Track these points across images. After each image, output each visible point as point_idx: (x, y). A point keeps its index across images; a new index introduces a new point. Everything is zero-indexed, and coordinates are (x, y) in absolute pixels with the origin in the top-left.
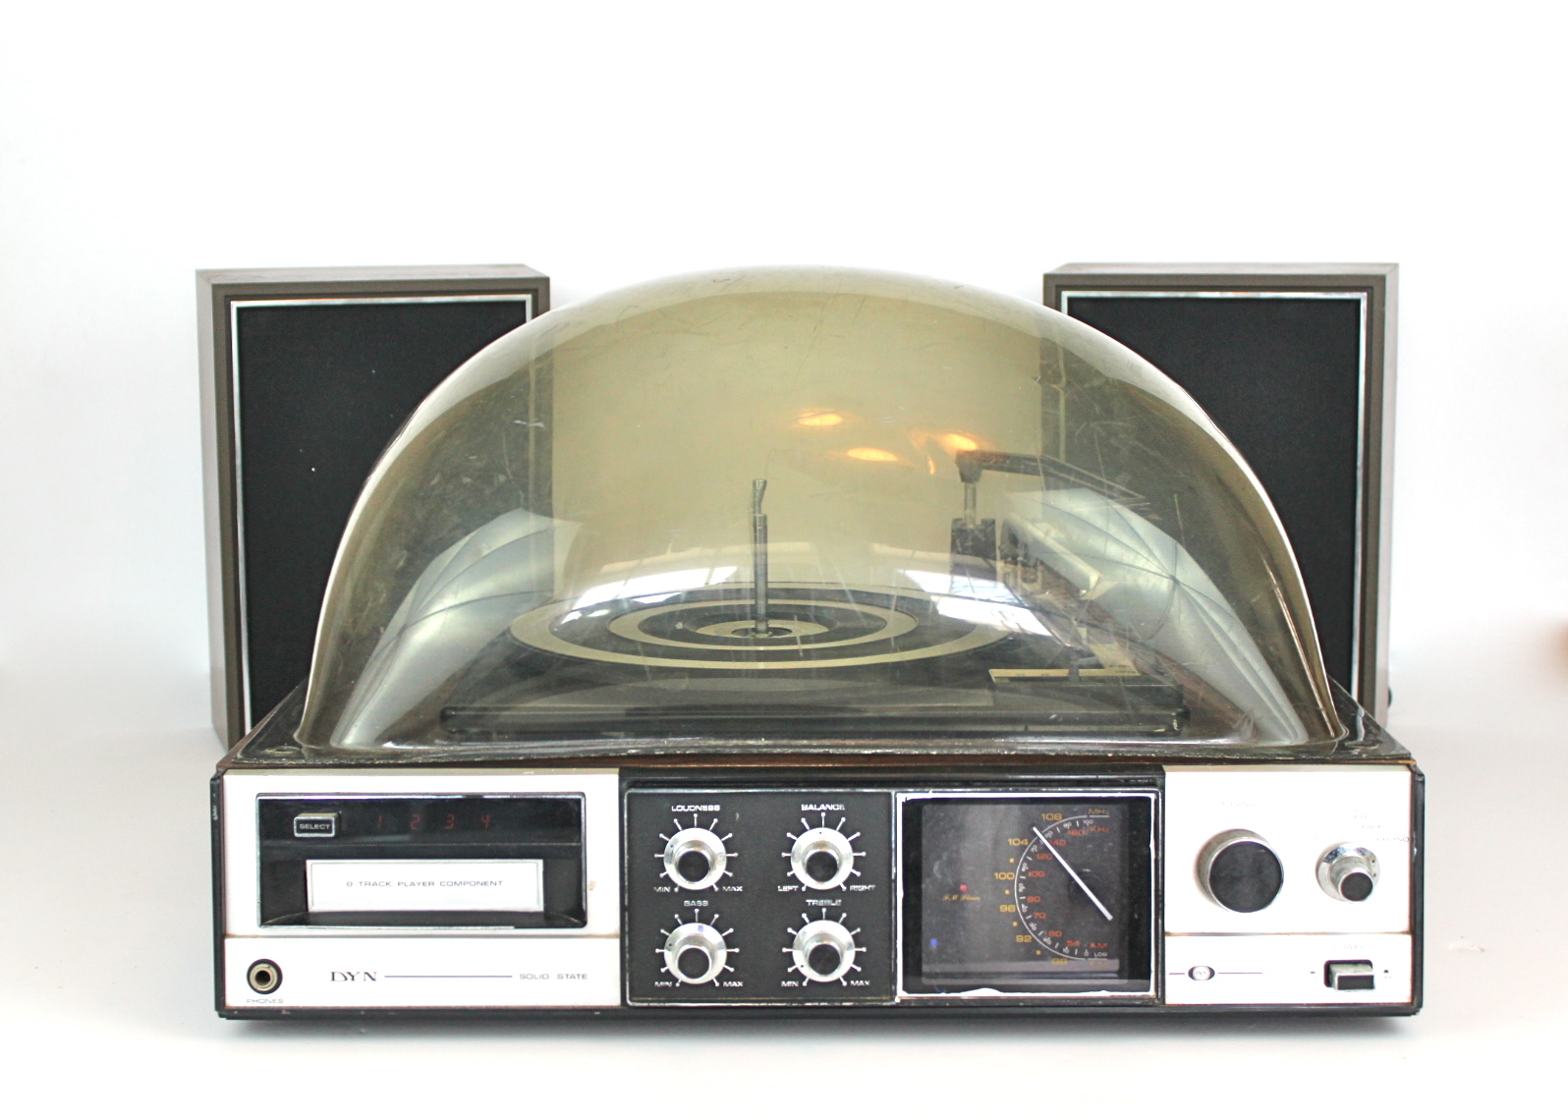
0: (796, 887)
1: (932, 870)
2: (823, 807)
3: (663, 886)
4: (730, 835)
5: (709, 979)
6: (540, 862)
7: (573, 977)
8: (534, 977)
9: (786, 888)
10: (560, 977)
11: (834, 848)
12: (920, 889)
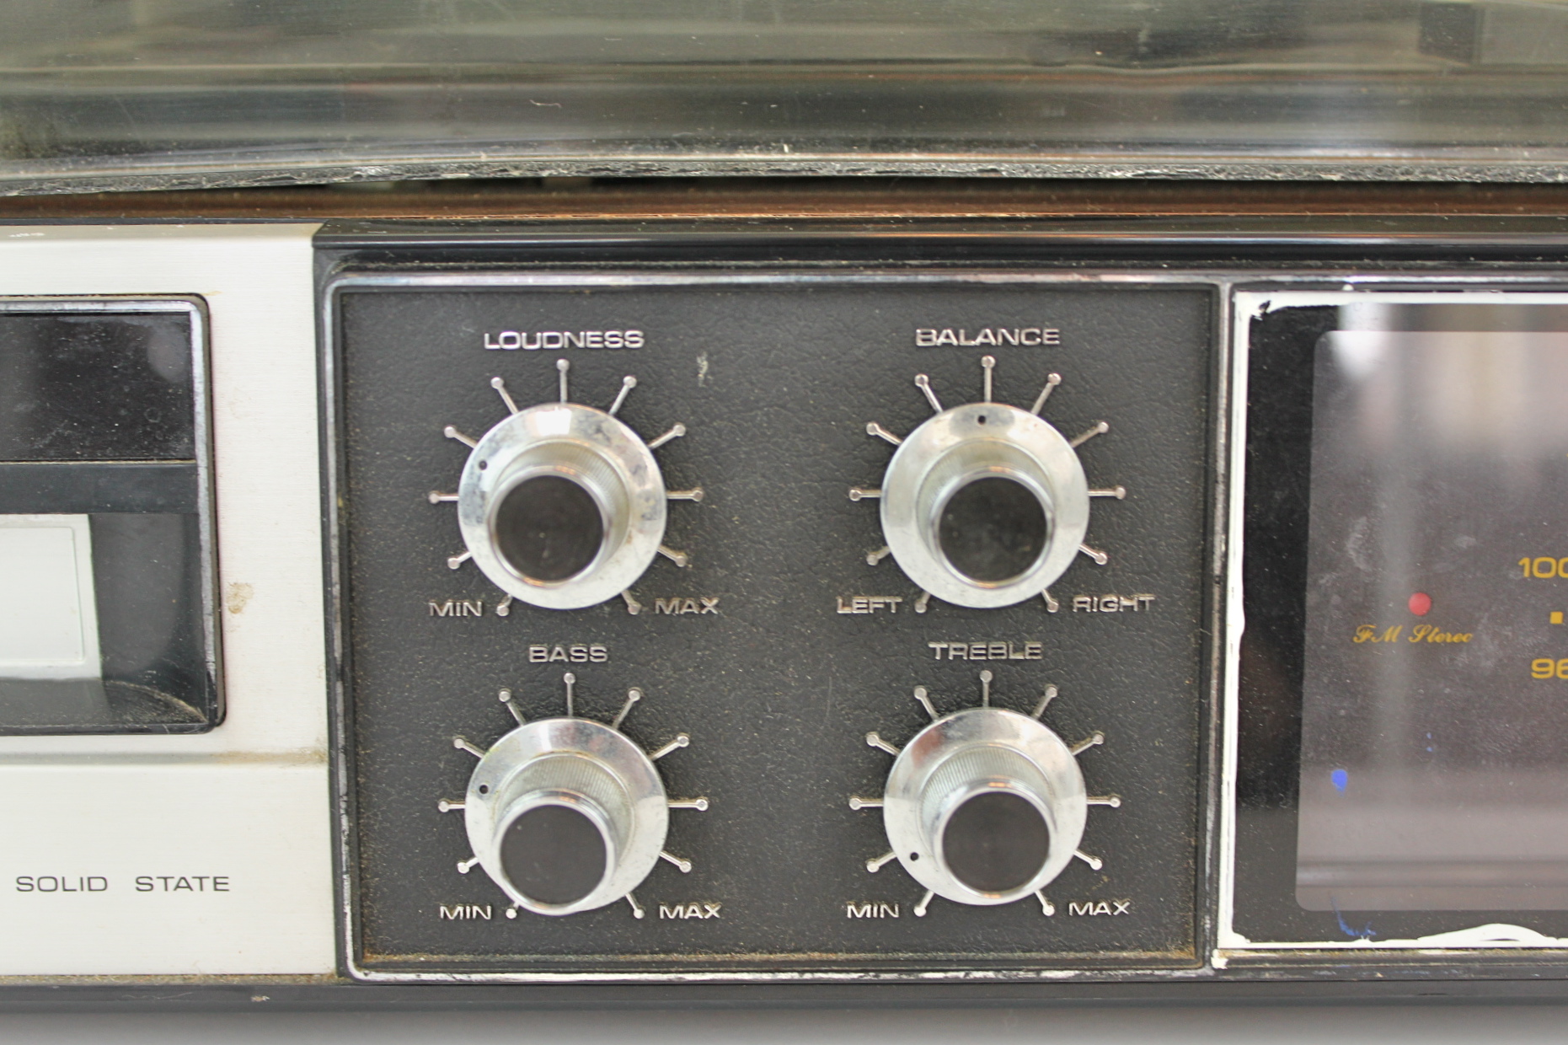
0: (893, 600)
1: (1340, 548)
2: (986, 337)
3: (458, 596)
4: (678, 430)
5: (614, 897)
6: (81, 522)
7: (184, 884)
8: (60, 885)
9: (859, 605)
10: (144, 884)
11: (1032, 466)
12: (1302, 602)
